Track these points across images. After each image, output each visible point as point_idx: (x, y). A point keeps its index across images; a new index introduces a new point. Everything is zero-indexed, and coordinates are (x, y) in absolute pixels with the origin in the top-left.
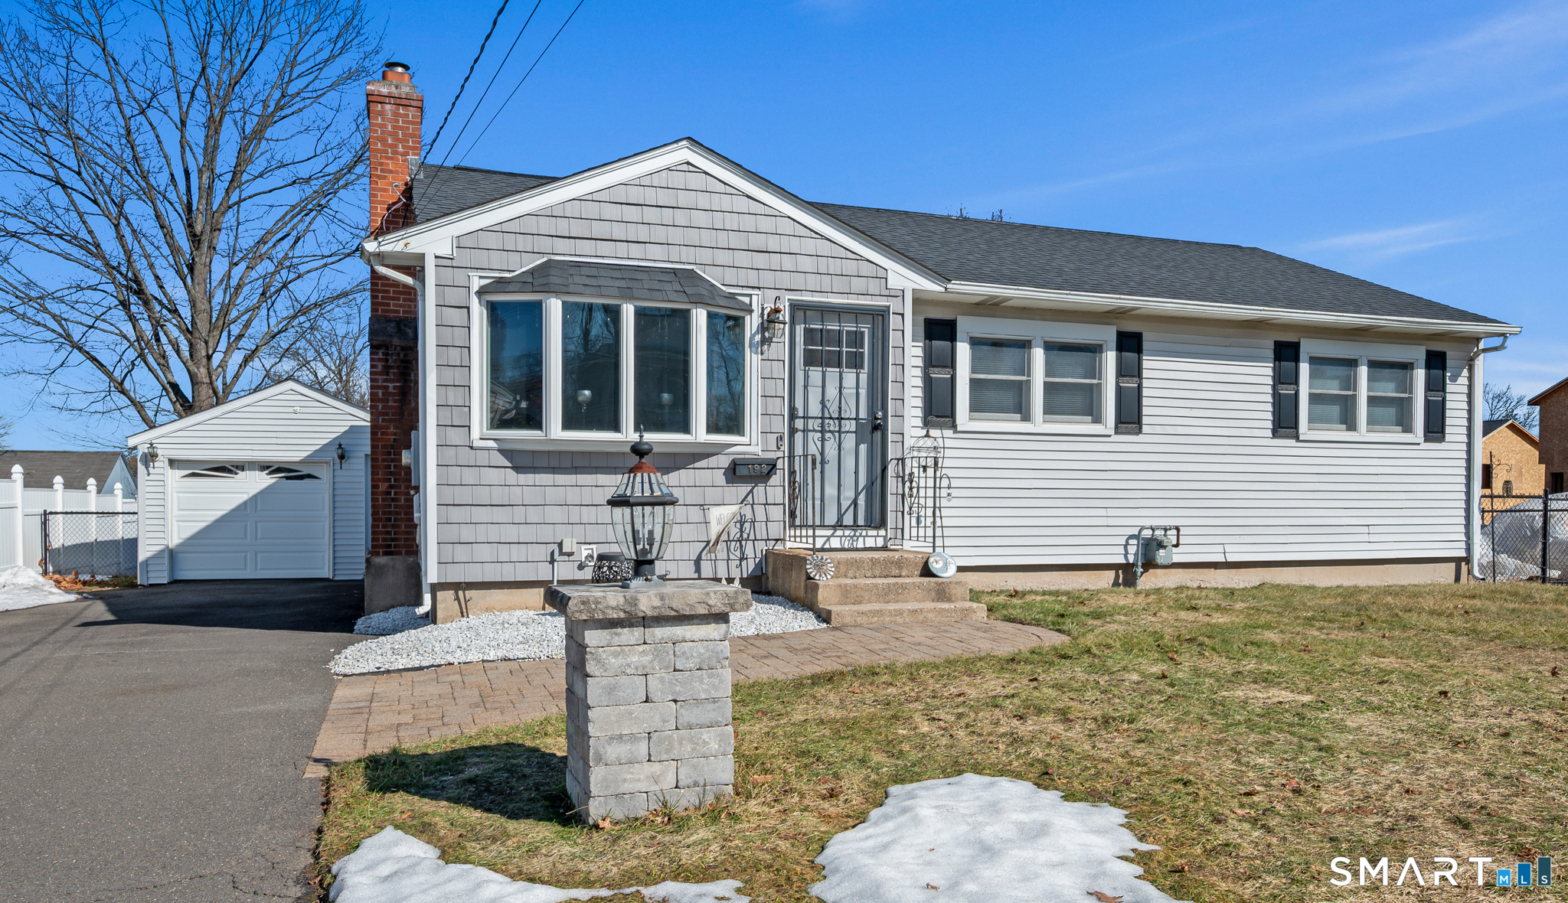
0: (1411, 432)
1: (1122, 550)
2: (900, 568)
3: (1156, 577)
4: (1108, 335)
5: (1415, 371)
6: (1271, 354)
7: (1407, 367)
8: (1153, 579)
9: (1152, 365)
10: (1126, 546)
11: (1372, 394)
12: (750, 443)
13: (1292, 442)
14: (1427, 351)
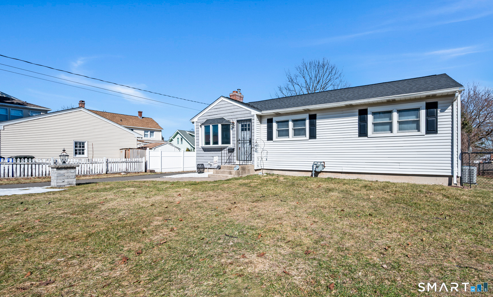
0: (420, 131)
1: (312, 167)
2: (231, 168)
3: (323, 174)
4: (306, 116)
5: (421, 111)
6: (357, 113)
7: (418, 110)
8: (322, 175)
9: (319, 122)
10: (313, 166)
11: (400, 120)
12: (231, 146)
13: (366, 138)
14: (426, 103)
